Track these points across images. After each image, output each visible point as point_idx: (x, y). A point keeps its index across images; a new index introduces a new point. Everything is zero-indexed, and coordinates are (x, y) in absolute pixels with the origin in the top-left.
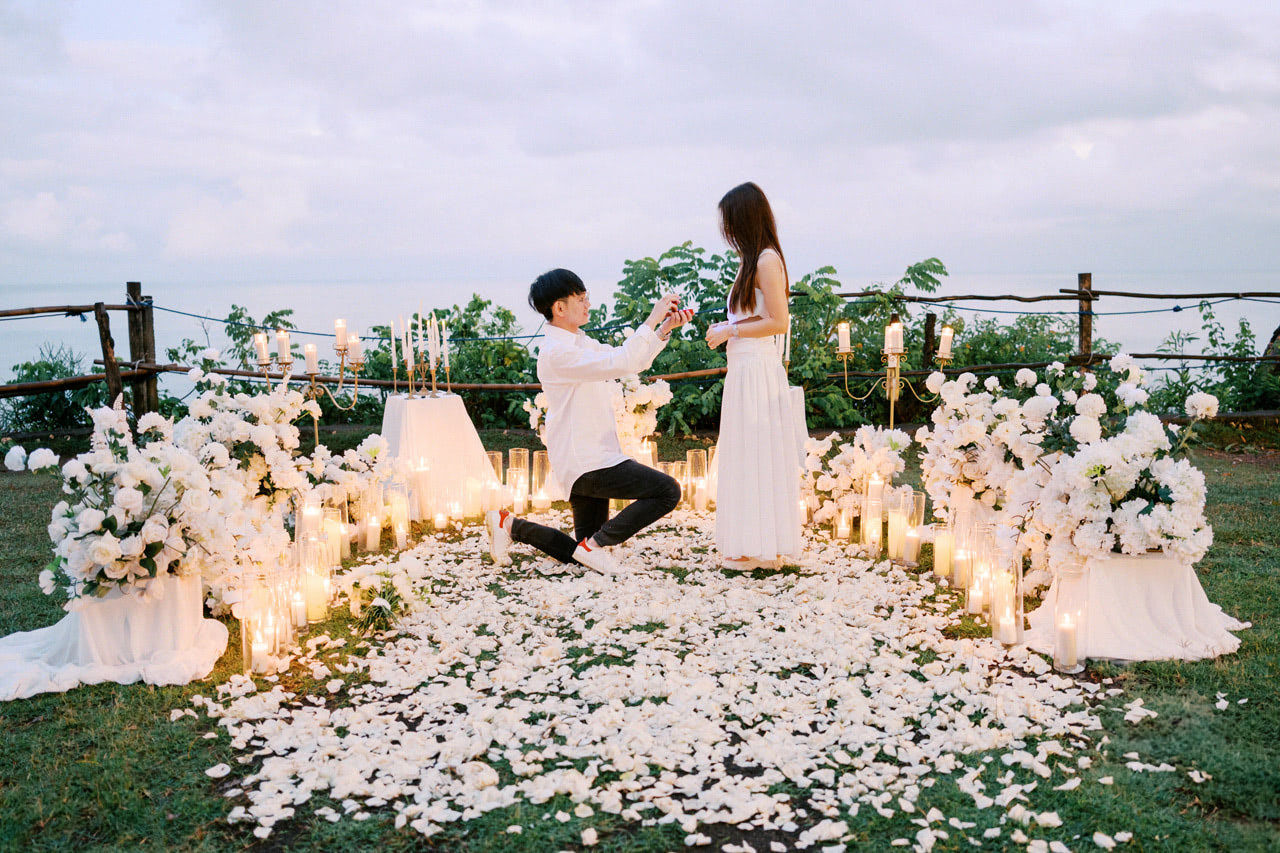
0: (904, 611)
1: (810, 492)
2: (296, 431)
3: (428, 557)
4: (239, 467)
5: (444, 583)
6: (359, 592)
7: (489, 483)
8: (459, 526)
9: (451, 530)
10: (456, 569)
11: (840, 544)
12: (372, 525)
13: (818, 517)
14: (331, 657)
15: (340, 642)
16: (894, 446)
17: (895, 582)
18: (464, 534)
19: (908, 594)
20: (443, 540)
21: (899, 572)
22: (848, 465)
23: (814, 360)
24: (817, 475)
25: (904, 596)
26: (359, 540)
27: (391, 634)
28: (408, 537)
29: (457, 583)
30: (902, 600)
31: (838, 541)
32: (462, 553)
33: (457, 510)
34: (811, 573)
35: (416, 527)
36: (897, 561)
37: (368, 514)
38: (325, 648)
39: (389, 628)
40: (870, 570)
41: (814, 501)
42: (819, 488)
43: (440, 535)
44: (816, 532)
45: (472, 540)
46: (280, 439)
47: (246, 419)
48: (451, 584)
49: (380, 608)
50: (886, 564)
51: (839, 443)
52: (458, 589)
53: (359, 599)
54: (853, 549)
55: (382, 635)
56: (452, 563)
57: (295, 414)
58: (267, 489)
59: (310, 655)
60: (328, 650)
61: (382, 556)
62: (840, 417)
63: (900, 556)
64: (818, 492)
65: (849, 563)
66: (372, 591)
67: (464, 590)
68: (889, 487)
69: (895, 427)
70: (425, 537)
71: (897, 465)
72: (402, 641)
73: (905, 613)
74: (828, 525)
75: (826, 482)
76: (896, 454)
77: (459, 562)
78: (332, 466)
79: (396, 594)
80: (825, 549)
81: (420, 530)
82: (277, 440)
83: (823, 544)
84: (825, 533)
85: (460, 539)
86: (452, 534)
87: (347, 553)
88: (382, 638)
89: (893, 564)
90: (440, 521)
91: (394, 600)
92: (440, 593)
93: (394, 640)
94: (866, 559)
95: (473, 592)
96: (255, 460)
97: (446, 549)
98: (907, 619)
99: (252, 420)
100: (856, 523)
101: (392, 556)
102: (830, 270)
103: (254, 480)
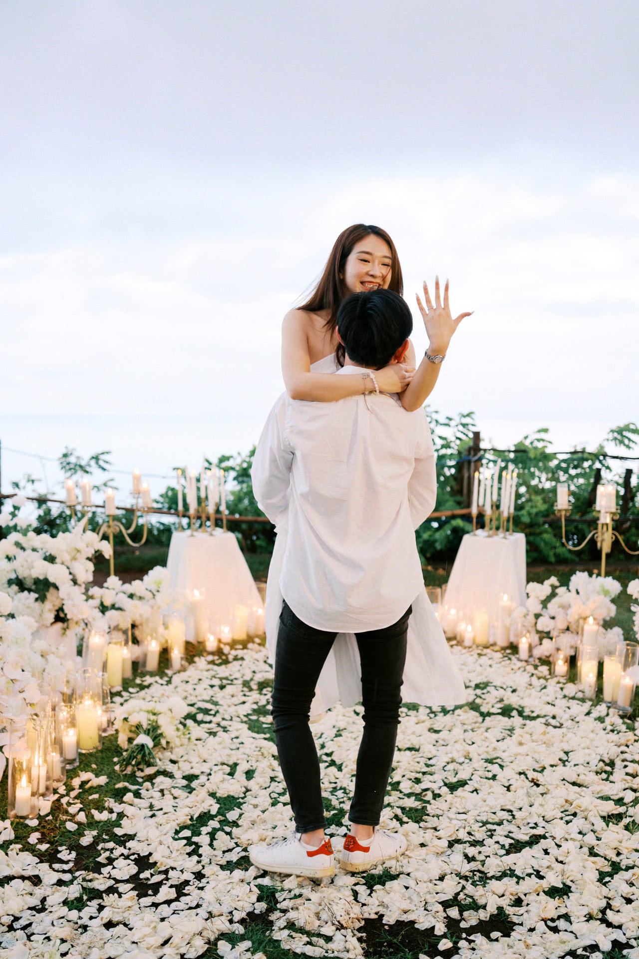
0: (626, 767)
1: (530, 629)
2: (91, 566)
3: (196, 681)
4: (37, 600)
5: (206, 712)
6: (127, 726)
7: (255, 609)
8: (226, 649)
9: (219, 652)
10: (219, 696)
11: (559, 683)
12: (153, 647)
13: (538, 652)
14: (91, 798)
15: (103, 780)
16: (606, 593)
17: (613, 731)
18: (231, 658)
19: (627, 746)
20: (212, 662)
21: (614, 719)
22: (566, 607)
23: (532, 507)
24: (537, 616)
25: (624, 748)
26: (141, 660)
27: (150, 771)
28: (182, 659)
29: (217, 712)
30: (622, 753)
31: (556, 680)
32: (226, 678)
33: (227, 635)
34: (534, 715)
35: (191, 649)
36: (611, 705)
37: (149, 638)
38: (87, 786)
39: (149, 765)
40: (588, 714)
41: (535, 638)
42: (540, 627)
43: (210, 658)
44: (536, 667)
45: (236, 664)
46: (74, 576)
47: (45, 559)
48: (212, 712)
49: (143, 746)
50: (601, 709)
51: (557, 587)
52: (217, 719)
53: (128, 731)
54: (571, 689)
55: (142, 771)
56: (216, 689)
57: (90, 553)
58: (60, 617)
59: (73, 794)
60: (91, 788)
61: (157, 678)
62: (551, 553)
63: (614, 699)
64: (538, 632)
65: (568, 705)
66: (138, 727)
67: (223, 719)
68: (602, 630)
69: (607, 574)
70: (196, 659)
71: (609, 610)
72: (160, 779)
73: (627, 770)
74: (546, 661)
75: (544, 624)
76: (607, 600)
77: (222, 687)
78: (122, 595)
79: (159, 732)
80: (545, 687)
81: (193, 651)
82: (71, 577)
83: (542, 681)
84: (544, 669)
85: (226, 662)
86: (221, 657)
87: (129, 674)
88: (142, 774)
89: (609, 708)
90: (211, 644)
91: (157, 738)
92: (202, 722)
93: (150, 778)
94: (583, 700)
95: (229, 723)
96: (51, 594)
97: (213, 673)
98: (629, 778)
99: (51, 559)
100: (573, 661)
101: (166, 679)
102: (545, 431)
103: (50, 610)
